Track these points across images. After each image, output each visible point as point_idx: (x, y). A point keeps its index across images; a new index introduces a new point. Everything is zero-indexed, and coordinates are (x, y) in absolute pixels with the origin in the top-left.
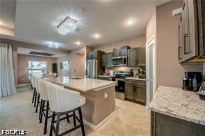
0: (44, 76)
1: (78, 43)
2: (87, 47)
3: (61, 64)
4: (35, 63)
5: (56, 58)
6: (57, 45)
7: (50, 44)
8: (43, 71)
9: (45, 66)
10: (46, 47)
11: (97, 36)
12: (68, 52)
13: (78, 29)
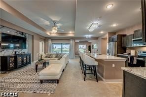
0: (84, 52)
1: (102, 32)
2: (109, 33)
3: (93, 46)
4: (82, 46)
5: (90, 43)
6: (90, 36)
7: (87, 36)
8: (84, 49)
9: (85, 47)
10: (85, 38)
11: (114, 25)
12: (97, 38)
13: (99, 26)
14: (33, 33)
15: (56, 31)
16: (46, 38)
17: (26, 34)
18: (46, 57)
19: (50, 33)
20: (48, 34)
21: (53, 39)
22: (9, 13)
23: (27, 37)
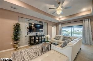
14: (47, 21)
15: (61, 12)
16: (57, 23)
17: (43, 22)
18: (55, 39)
19: (60, 19)
20: (58, 19)
21: (63, 23)
22: (26, 9)
23: (44, 24)
